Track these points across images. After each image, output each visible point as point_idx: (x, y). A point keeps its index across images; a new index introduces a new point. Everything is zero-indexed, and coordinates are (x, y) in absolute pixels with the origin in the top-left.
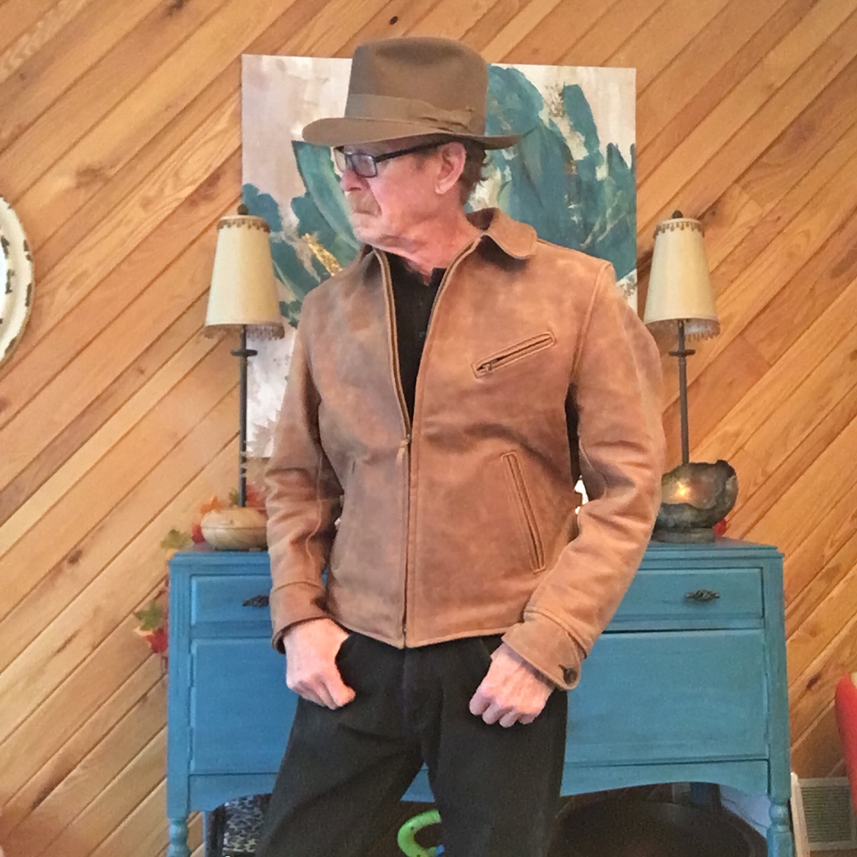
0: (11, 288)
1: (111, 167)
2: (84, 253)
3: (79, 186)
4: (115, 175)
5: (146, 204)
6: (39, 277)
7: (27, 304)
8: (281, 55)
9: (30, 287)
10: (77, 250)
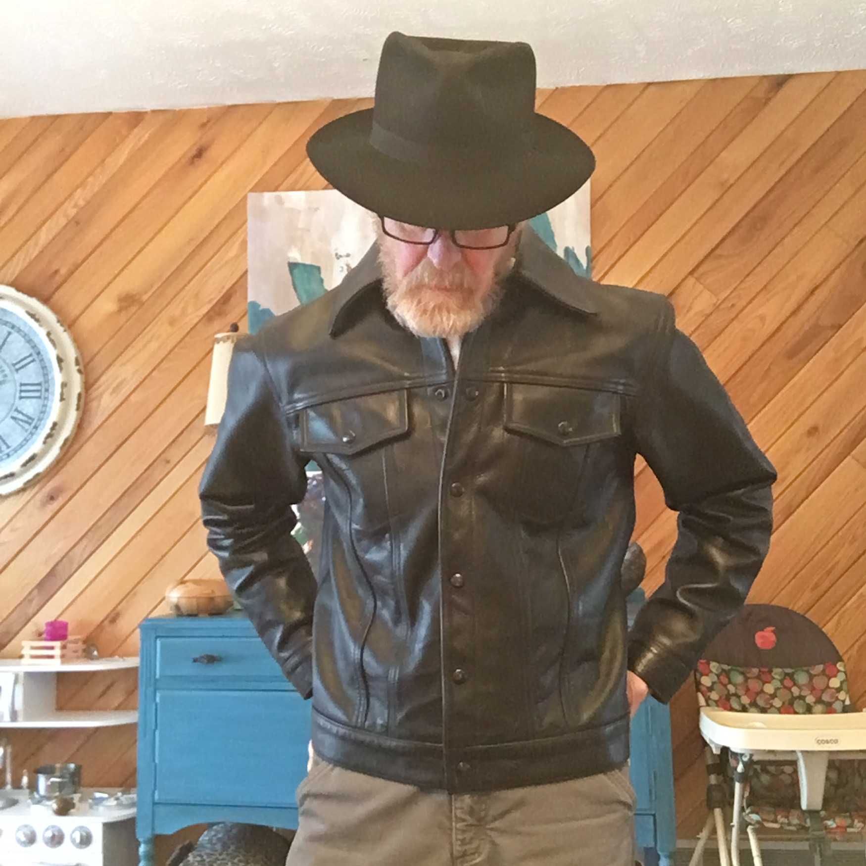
0: (64, 397)
1: (146, 293)
2: (124, 364)
3: (120, 310)
4: (149, 298)
5: (172, 322)
6: (88, 386)
7: (78, 409)
8: (280, 191)
9: (80, 395)
10: (118, 363)
